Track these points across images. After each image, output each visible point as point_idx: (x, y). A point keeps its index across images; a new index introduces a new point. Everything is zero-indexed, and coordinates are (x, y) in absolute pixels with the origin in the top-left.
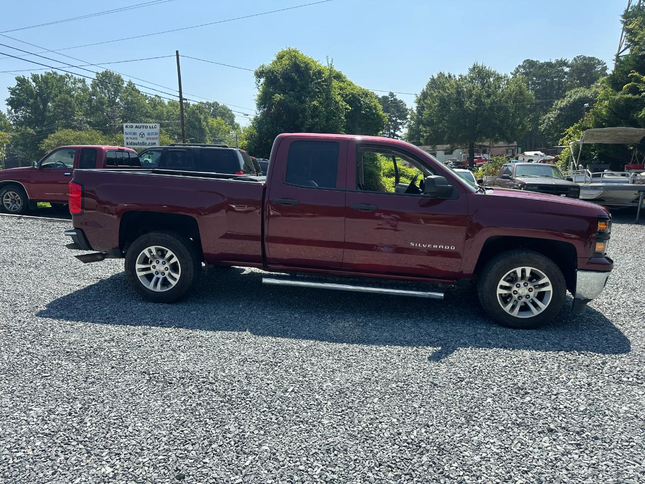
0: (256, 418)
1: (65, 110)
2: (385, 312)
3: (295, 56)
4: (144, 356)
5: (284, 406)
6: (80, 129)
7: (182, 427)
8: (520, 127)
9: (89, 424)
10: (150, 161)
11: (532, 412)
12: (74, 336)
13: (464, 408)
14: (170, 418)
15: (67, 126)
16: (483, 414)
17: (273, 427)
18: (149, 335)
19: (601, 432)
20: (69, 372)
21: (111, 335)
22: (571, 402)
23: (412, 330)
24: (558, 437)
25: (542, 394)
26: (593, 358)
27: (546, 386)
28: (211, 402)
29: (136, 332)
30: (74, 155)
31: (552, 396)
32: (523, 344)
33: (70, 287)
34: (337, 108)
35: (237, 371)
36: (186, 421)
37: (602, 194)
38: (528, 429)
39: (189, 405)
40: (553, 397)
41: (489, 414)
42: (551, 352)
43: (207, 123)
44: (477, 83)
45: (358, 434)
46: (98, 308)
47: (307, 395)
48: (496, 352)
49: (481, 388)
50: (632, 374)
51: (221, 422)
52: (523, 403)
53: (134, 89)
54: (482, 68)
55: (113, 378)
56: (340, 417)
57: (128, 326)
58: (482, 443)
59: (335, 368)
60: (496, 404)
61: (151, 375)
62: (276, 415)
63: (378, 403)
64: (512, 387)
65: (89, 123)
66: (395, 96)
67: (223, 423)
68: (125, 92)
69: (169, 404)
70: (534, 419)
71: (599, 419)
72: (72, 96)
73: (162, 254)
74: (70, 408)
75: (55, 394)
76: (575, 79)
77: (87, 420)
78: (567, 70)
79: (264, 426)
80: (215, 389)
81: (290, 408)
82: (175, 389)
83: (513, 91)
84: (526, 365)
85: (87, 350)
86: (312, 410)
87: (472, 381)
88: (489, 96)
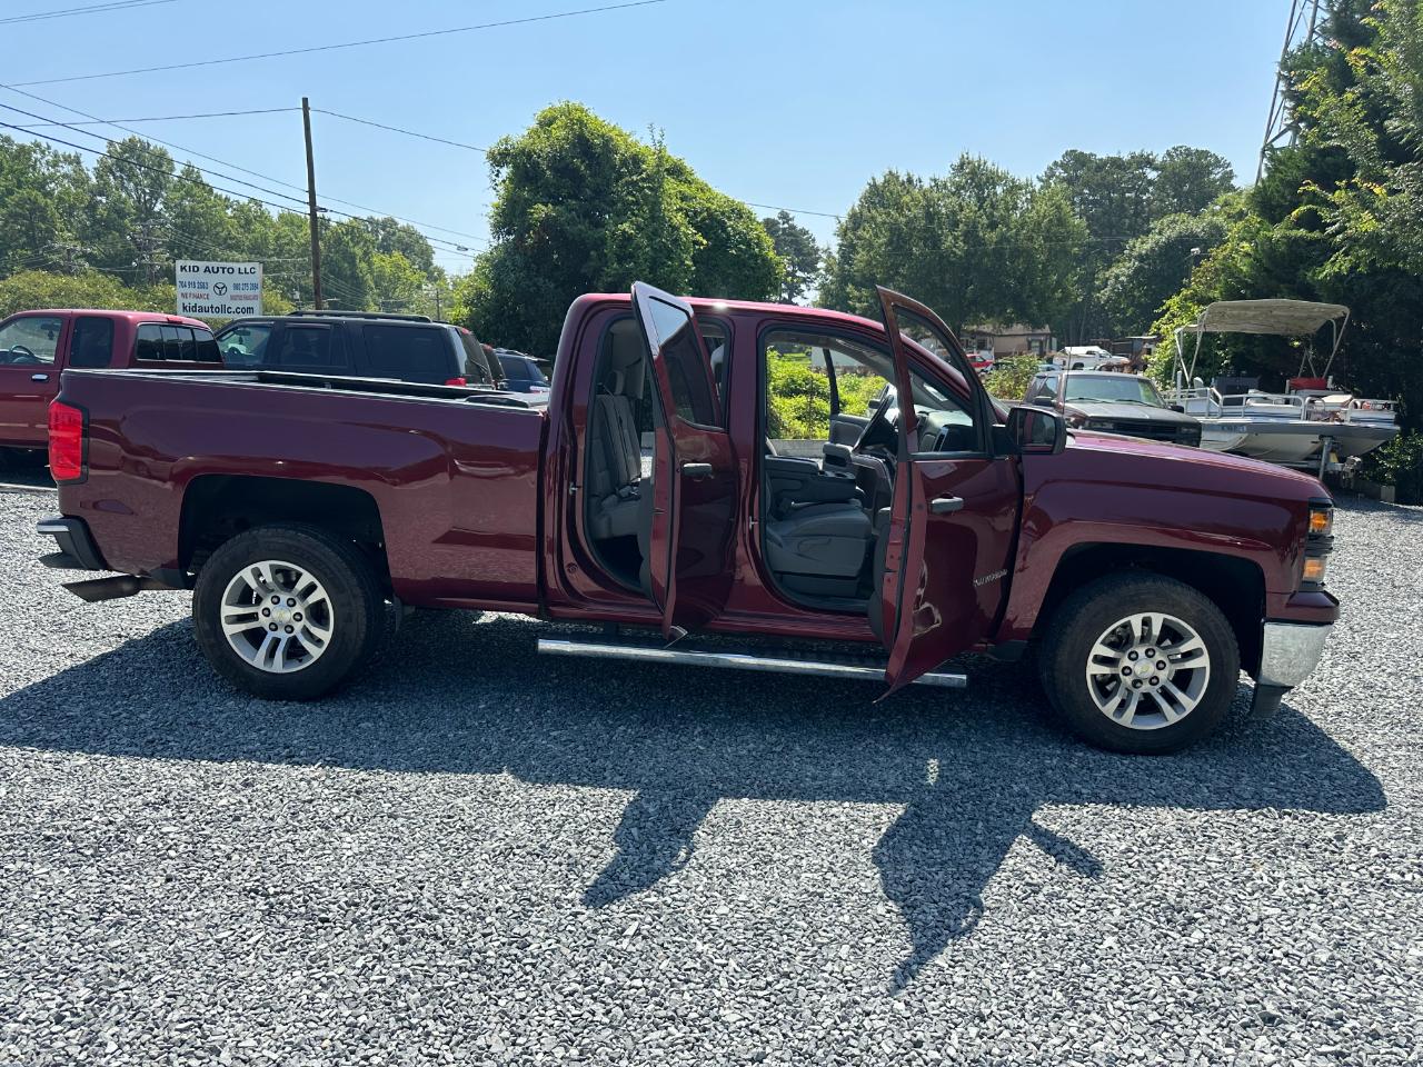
0: (553, 1012)
1: (31, 227)
2: (826, 717)
3: (580, 121)
4: (250, 845)
5: (621, 977)
6: (68, 272)
7: (362, 1045)
8: (1058, 294)
9: (112, 1047)
10: (243, 349)
11: (1215, 969)
12: (62, 792)
13: (1055, 965)
14: (331, 1019)
15: (34, 265)
16: (1105, 980)
17: (600, 1038)
18: (259, 786)
19: (1380, 1017)
20: (52, 894)
21: (160, 789)
22: (1295, 940)
23: (897, 761)
24: (1289, 1037)
25: (1227, 921)
26: (1313, 824)
27: (1229, 900)
28: (433, 970)
29: (226, 779)
30: (56, 334)
31: (1249, 926)
32: (1153, 792)
33: (50, 659)
34: (676, 241)
35: (491, 881)
36: (372, 1029)
37: (1245, 440)
38: (1215, 1017)
39: (378, 982)
40: (1253, 929)
41: (1116, 979)
42: (1219, 812)
43: (370, 264)
44: (969, 197)
45: (817, 1047)
46: (124, 715)
47: (674, 942)
48: (1097, 814)
49: (1083, 911)
50: (1407, 862)
51: (466, 1028)
52: (1187, 946)
53: (198, 183)
54: (979, 166)
55: (172, 908)
56: (763, 1003)
57: (203, 763)
58: (1117, 1059)
59: (731, 866)
60: (1126, 952)
61: (272, 900)
62: (603, 1002)
63: (852, 958)
64: (1154, 906)
65: (90, 258)
66: (792, 219)
67: (471, 1030)
68: (175, 189)
69: (324, 980)
70: (1224, 989)
71: (1367, 982)
72: (48, 195)
73: (288, 581)
74: (59, 1000)
75: (17, 959)
76: (1168, 195)
77: (107, 1033)
78: (1152, 175)
79: (576, 1035)
80: (440, 935)
81: (638, 983)
82: (337, 935)
83: (1044, 217)
84: (1172, 846)
85: (98, 831)
86: (692, 985)
87: (1060, 892)
88: (993, 226)
